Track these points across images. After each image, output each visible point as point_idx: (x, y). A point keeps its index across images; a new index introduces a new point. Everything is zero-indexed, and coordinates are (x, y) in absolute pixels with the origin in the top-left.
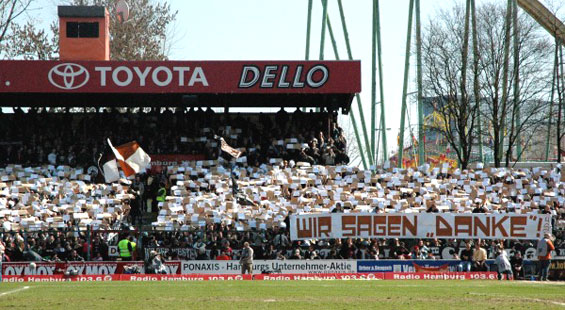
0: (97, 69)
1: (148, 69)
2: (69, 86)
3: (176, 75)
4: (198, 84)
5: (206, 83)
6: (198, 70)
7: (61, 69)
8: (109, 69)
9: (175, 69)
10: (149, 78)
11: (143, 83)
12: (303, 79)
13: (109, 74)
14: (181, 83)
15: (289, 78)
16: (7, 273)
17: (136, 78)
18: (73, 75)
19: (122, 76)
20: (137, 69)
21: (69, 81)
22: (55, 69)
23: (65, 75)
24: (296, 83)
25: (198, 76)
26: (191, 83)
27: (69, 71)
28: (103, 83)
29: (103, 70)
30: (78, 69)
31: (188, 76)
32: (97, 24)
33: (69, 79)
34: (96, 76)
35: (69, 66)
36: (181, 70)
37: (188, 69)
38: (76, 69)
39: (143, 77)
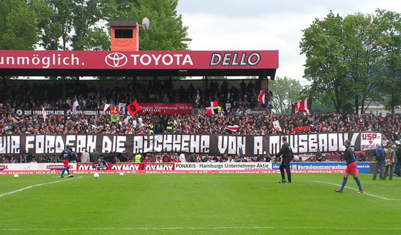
0: (132, 56)
1: (160, 56)
2: (116, 65)
3: (175, 59)
4: (188, 64)
5: (192, 64)
6: (188, 56)
7: (112, 56)
8: (138, 56)
9: (175, 55)
10: (160, 61)
11: (157, 64)
12: (246, 61)
13: (138, 59)
14: (178, 63)
15: (238, 61)
16: (80, 169)
17: (153, 61)
18: (118, 59)
19: (146, 60)
20: (153, 56)
22: (109, 56)
23: (114, 59)
24: (242, 63)
25: (188, 60)
26: (183, 64)
27: (116, 57)
28: (135, 64)
29: (135, 56)
30: (122, 56)
31: (182, 59)
32: (132, 31)
33: (116, 62)
34: (131, 60)
35: (116, 54)
36: (178, 56)
37: (182, 55)
38: (120, 56)
39: (157, 60)
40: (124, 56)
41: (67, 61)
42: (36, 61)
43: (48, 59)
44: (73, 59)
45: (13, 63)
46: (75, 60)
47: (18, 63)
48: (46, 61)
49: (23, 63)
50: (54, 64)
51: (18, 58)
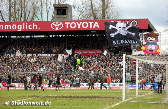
0: (65, 23)
1: (81, 23)
2: (57, 29)
4: (96, 27)
5: (98, 27)
6: (96, 23)
7: (55, 24)
8: (69, 23)
9: (89, 23)
10: (81, 26)
11: (79, 27)
13: (69, 25)
14: (91, 27)
17: (77, 26)
19: (73, 25)
20: (77, 23)
21: (57, 27)
22: (53, 24)
23: (56, 25)
25: (96, 25)
26: (94, 27)
27: (57, 24)
28: (67, 28)
29: (67, 23)
30: (60, 23)
31: (93, 25)
33: (57, 26)
34: (65, 25)
35: (57, 22)
36: (91, 23)
37: (93, 22)
38: (59, 23)
39: (79, 25)
40: (61, 23)
41: (31, 27)
42: (14, 27)
43: (21, 26)
44: (34, 25)
45: (3, 29)
46: (35, 26)
47: (5, 29)
48: (20, 27)
49: (8, 29)
50: (24, 28)
51: (5, 26)
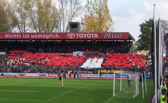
0: (76, 34)
1: (86, 34)
2: (71, 38)
3: (92, 35)
4: (96, 37)
5: (97, 37)
6: (96, 34)
7: (70, 34)
11: (85, 37)
12: (117, 36)
13: (79, 35)
14: (93, 37)
15: (114, 36)
18: (72, 35)
19: (81, 36)
20: (84, 34)
22: (68, 34)
23: (70, 35)
24: (115, 37)
26: (94, 37)
28: (78, 37)
29: (78, 34)
33: (71, 36)
34: (76, 36)
35: (71, 34)
36: (93, 34)
37: (94, 34)
38: (72, 34)
39: (85, 36)
40: (74, 34)
41: (54, 36)
42: (44, 36)
43: (48, 35)
45: (37, 37)
46: (57, 36)
48: (47, 36)
49: (40, 37)
50: (50, 37)
51: (39, 35)
